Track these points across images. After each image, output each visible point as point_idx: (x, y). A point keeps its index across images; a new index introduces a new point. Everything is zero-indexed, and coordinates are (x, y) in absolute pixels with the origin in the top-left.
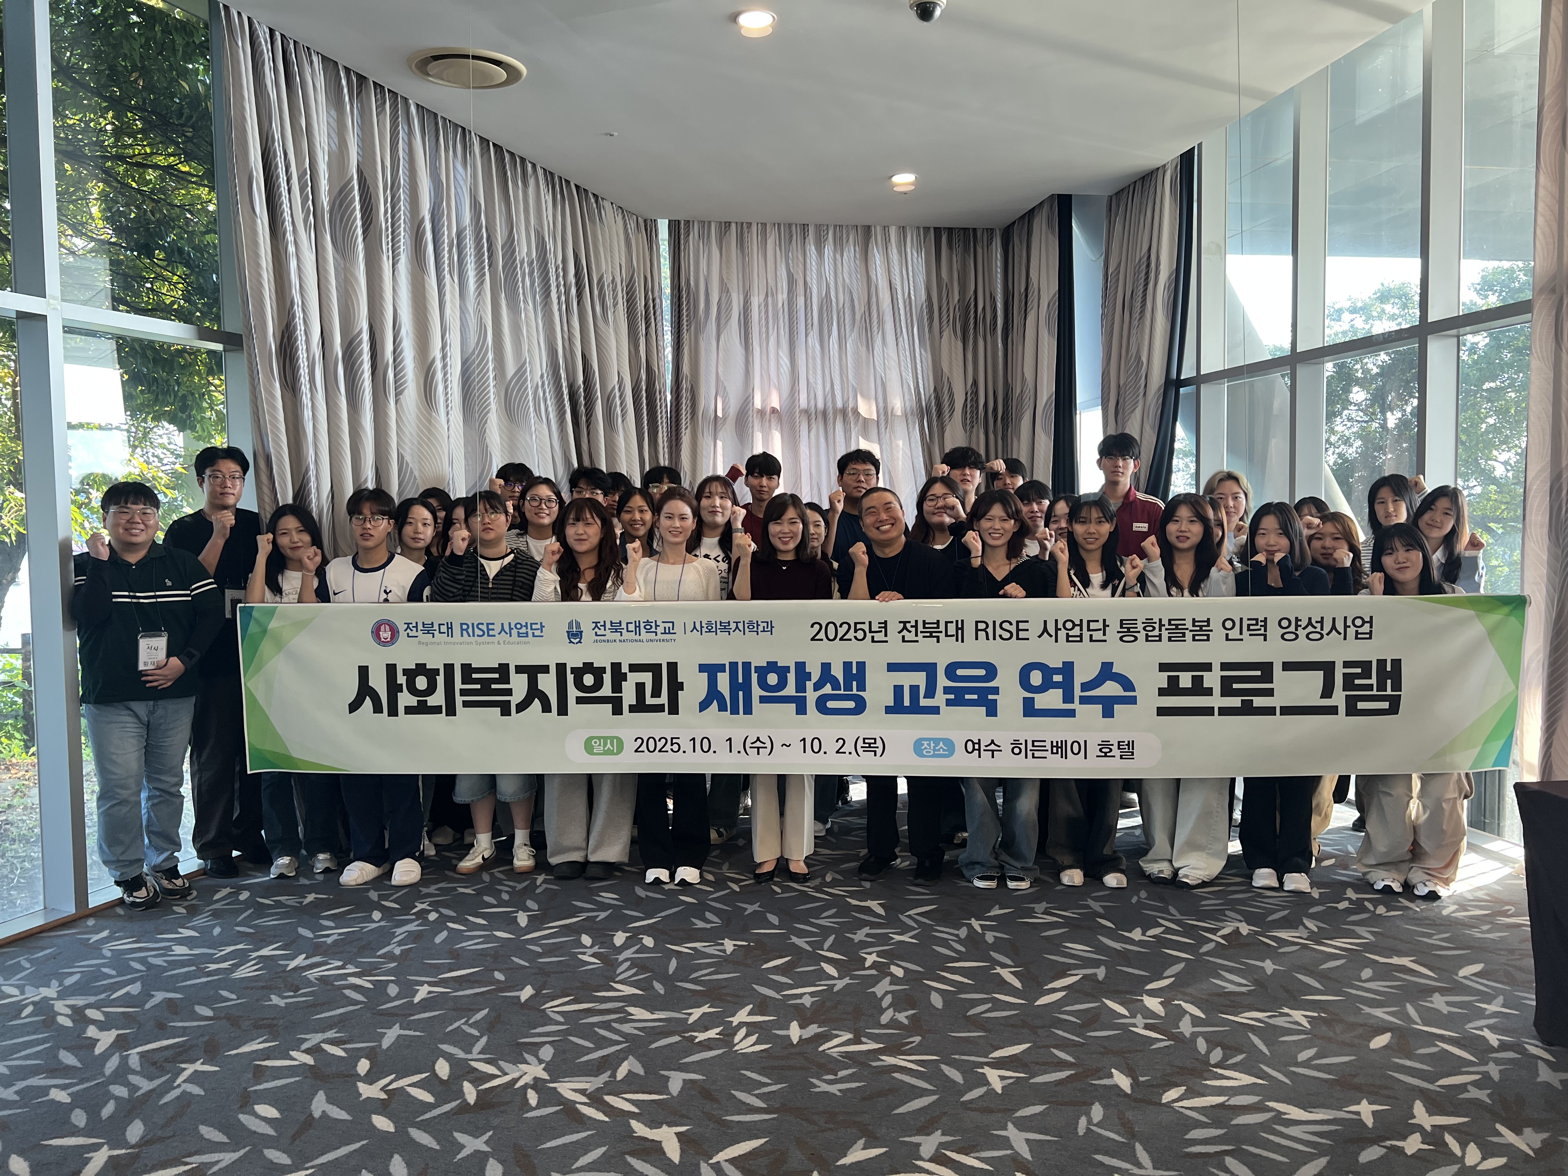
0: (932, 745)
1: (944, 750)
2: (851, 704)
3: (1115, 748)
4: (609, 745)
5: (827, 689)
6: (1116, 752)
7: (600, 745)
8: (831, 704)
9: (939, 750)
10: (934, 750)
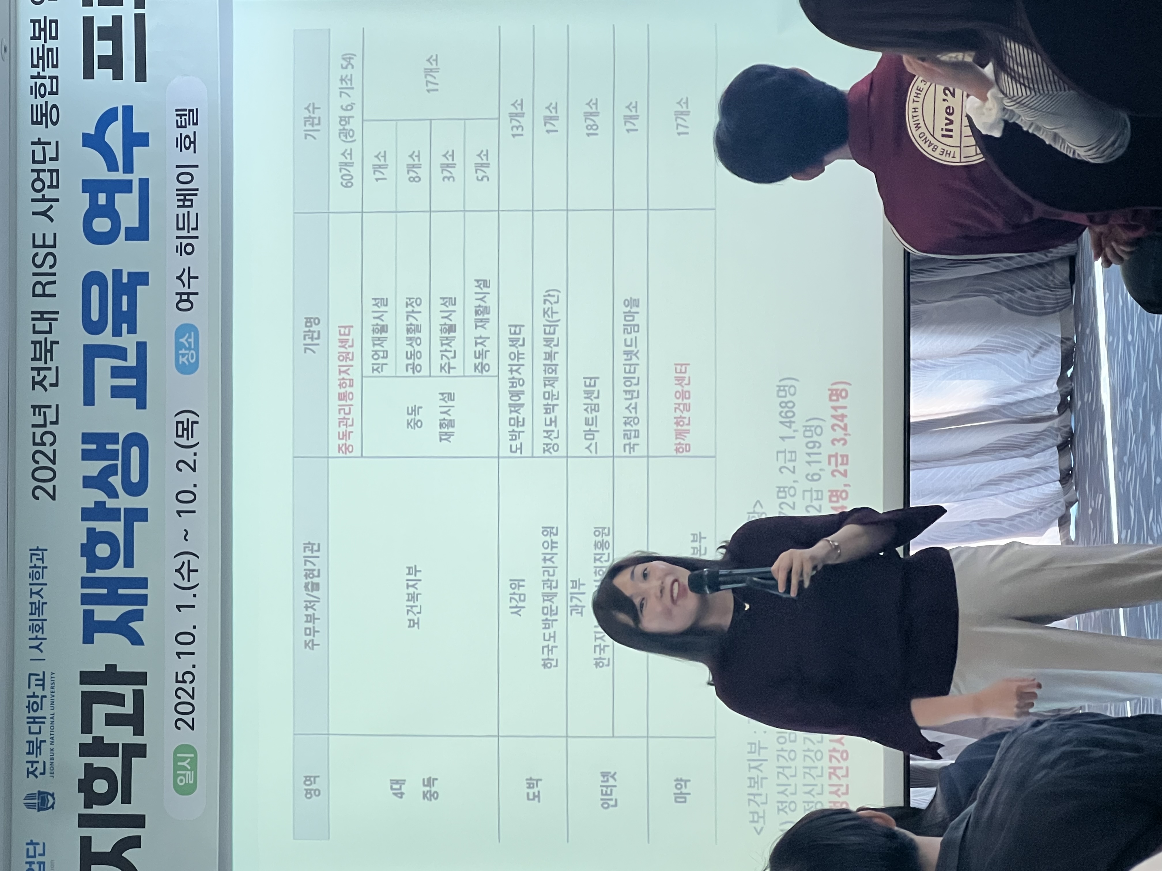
0: (183, 351)
1: (190, 337)
2: (135, 452)
3: (184, 132)
4: (185, 764)
5: (116, 481)
6: (189, 130)
7: (184, 775)
8: (135, 477)
9: (190, 343)
10: (189, 349)
